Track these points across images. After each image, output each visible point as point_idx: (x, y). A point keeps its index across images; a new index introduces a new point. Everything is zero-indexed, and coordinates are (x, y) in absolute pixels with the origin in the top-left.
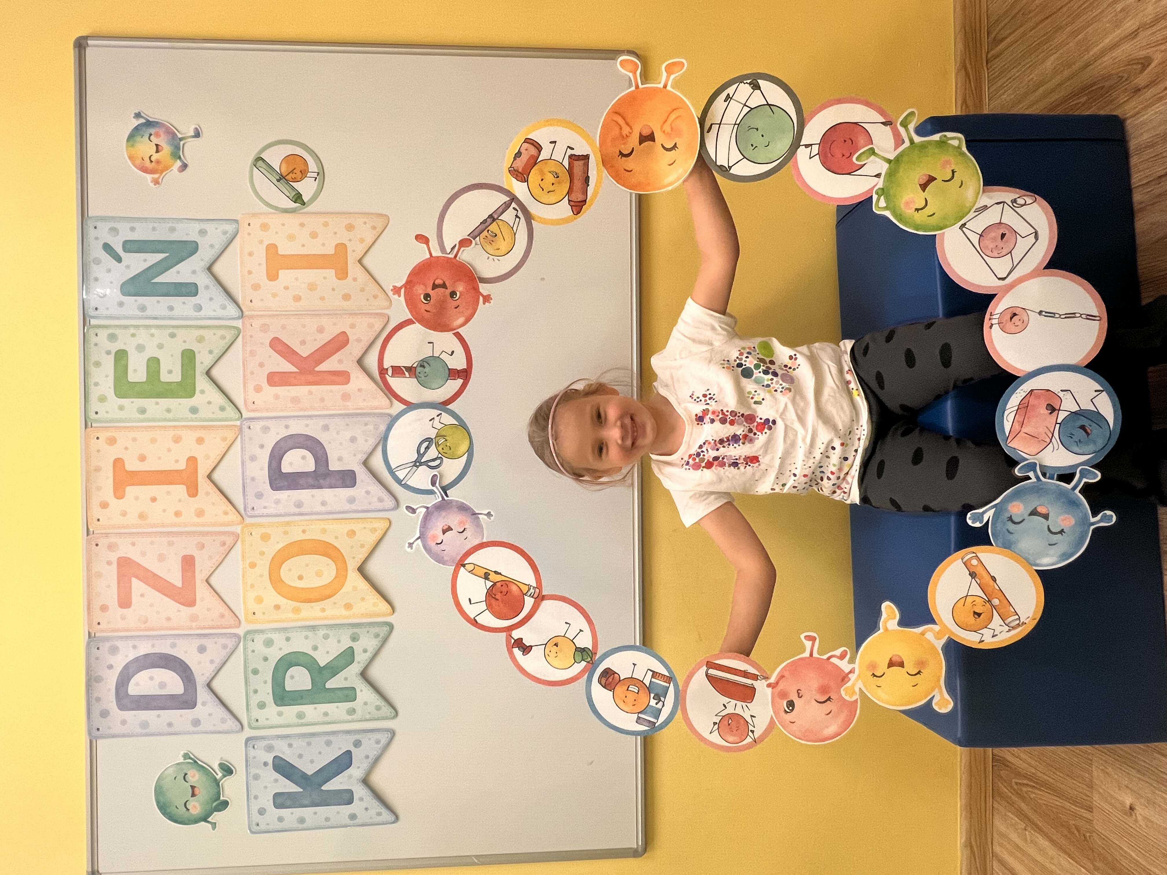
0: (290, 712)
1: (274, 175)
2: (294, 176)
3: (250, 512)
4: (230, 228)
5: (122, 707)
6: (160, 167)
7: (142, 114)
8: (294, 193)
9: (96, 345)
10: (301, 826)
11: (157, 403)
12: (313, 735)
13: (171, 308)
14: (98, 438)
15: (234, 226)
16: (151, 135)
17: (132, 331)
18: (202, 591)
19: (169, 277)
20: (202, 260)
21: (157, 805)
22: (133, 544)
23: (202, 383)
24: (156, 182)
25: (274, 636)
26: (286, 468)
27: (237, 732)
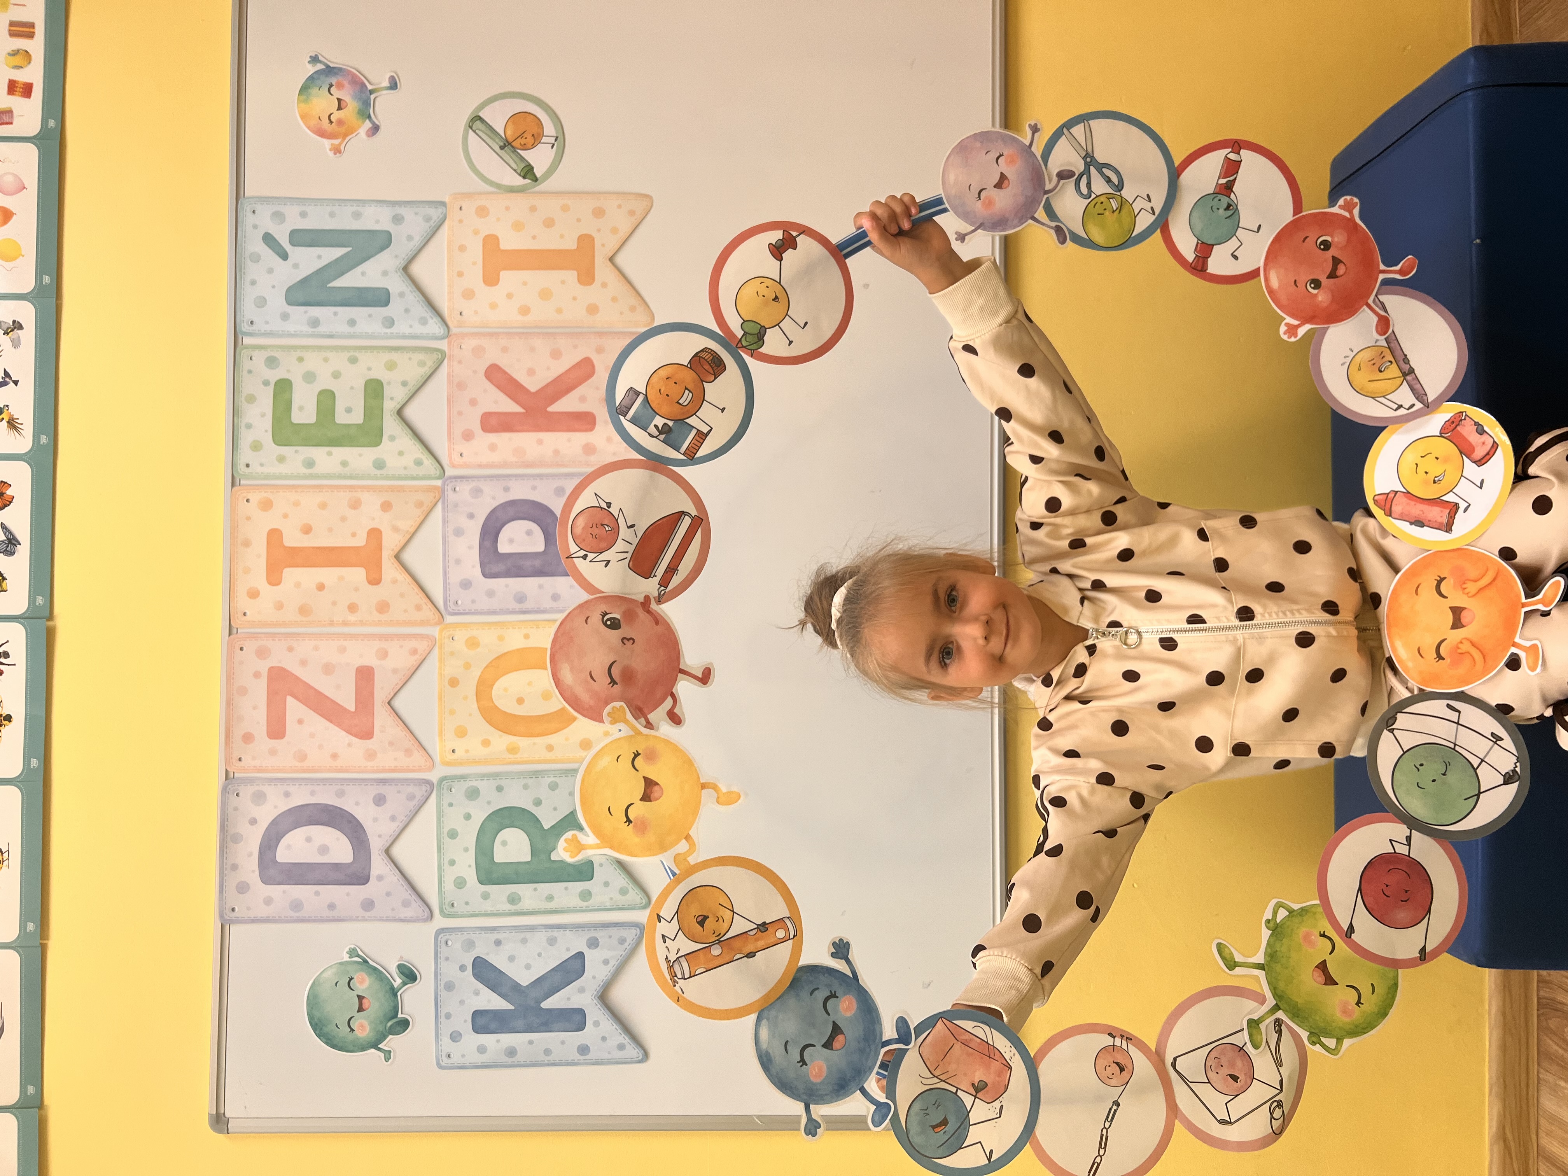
0: (500, 893)
1: (497, 140)
2: (523, 141)
3: (452, 607)
4: (435, 214)
5: (266, 880)
6: (342, 130)
7: (321, 58)
8: (523, 165)
9: (250, 372)
10: (510, 1060)
11: (330, 454)
12: (532, 928)
13: (352, 322)
14: (248, 501)
15: (440, 210)
16: (331, 86)
17: (299, 353)
18: (381, 717)
19: (350, 280)
20: (396, 257)
21: (311, 1023)
22: (290, 649)
23: (391, 425)
24: (337, 151)
25: (481, 785)
26: (504, 547)
27: (425, 920)
